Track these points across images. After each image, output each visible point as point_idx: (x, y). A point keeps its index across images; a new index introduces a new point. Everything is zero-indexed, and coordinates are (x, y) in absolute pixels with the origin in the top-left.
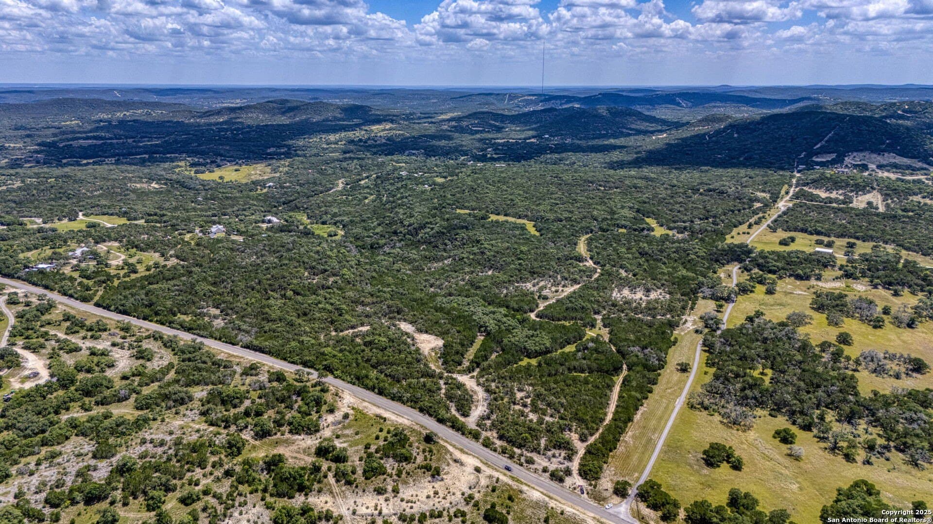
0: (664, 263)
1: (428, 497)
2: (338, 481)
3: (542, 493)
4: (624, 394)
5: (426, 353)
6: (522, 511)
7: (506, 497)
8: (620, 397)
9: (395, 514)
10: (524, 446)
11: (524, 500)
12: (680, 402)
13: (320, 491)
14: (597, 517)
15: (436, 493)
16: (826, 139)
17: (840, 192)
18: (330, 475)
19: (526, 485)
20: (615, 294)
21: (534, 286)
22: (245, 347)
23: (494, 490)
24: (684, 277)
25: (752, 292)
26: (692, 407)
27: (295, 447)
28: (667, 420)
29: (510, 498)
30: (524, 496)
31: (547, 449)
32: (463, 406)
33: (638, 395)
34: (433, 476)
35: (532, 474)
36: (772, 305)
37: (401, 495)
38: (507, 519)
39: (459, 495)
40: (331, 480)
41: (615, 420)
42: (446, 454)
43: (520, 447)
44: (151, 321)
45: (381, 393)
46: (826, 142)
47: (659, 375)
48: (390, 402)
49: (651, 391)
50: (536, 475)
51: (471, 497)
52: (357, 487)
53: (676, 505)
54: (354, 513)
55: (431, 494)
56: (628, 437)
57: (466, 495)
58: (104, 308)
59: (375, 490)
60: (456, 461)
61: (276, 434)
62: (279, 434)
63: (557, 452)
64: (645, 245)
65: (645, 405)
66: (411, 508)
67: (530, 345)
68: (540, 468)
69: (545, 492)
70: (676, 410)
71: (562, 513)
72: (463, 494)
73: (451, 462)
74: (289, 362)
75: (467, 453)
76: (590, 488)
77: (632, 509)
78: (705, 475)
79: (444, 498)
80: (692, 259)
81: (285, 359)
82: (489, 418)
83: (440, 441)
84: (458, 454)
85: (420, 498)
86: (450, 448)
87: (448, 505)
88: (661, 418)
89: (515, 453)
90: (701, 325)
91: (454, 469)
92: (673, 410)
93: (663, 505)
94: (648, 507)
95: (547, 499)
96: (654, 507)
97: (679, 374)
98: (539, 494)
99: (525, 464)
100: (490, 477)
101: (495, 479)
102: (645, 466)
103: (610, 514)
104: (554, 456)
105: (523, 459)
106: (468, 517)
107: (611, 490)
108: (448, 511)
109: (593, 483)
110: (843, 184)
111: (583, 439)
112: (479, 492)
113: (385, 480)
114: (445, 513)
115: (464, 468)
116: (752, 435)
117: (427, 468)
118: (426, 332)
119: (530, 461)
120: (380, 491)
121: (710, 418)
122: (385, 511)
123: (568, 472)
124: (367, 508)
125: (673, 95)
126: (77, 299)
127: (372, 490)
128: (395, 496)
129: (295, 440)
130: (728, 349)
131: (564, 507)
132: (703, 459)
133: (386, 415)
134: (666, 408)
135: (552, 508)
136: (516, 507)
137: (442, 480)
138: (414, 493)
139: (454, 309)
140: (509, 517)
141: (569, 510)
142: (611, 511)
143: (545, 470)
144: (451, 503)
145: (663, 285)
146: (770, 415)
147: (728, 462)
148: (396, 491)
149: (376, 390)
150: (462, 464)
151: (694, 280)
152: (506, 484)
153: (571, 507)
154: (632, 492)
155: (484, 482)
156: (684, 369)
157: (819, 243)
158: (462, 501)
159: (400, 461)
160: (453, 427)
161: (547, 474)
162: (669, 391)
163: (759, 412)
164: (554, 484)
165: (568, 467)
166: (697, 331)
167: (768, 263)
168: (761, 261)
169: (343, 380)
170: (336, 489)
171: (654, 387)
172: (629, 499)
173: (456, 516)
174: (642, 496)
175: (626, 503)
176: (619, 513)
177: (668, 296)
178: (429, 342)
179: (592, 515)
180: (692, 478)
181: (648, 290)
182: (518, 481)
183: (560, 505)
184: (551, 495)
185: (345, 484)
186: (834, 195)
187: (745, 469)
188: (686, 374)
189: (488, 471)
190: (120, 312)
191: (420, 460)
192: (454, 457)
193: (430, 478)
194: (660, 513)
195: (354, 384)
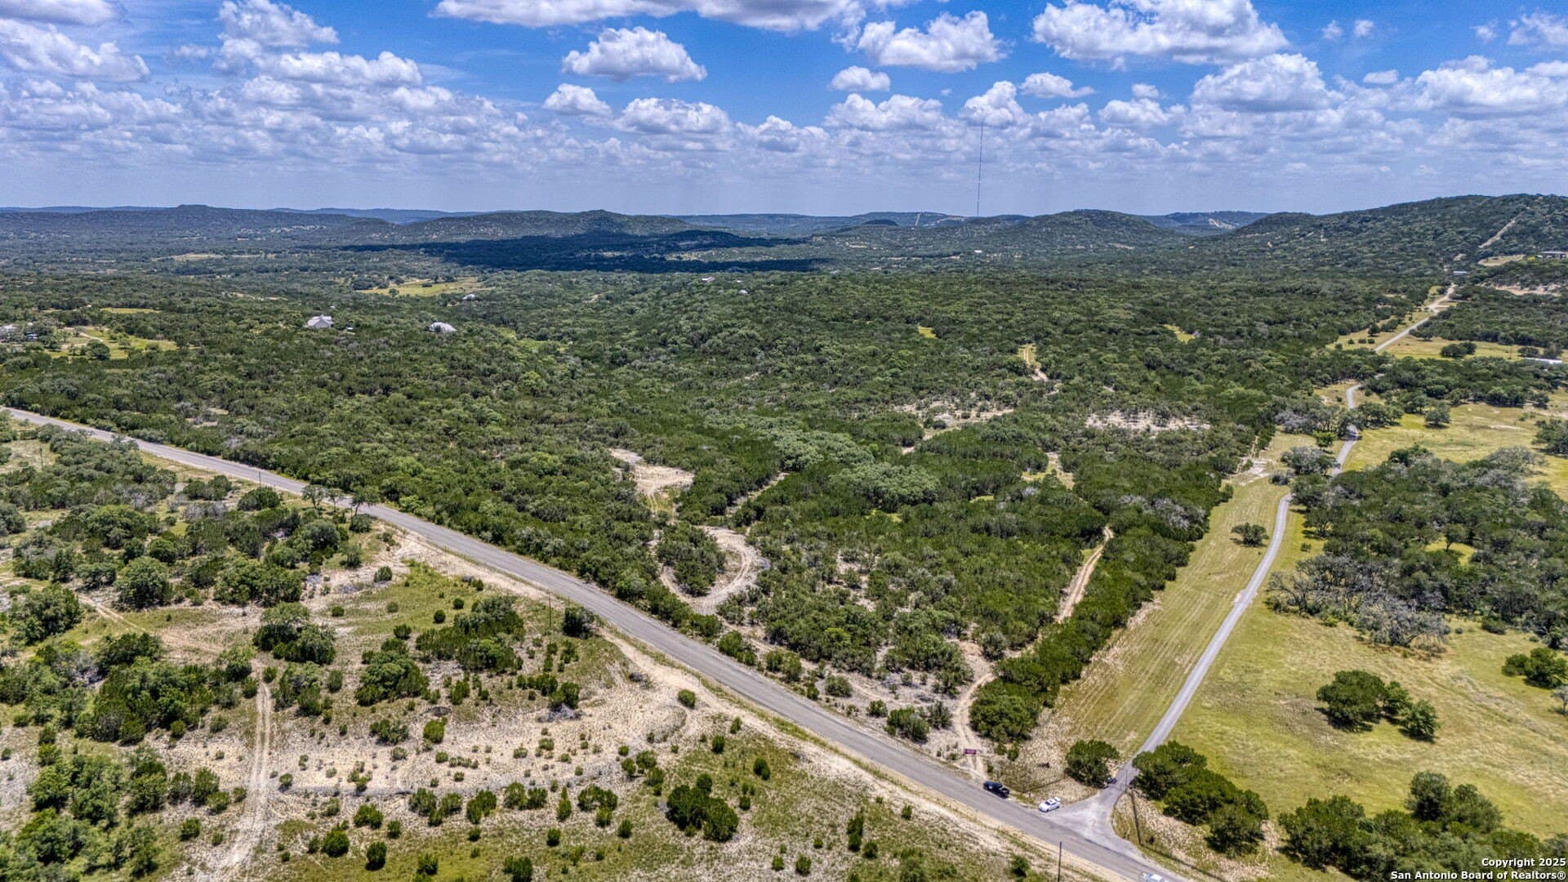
0: (1198, 378)
1: (519, 754)
2: (279, 706)
3: (857, 762)
4: (1105, 573)
5: (650, 492)
6: (789, 802)
7: (750, 764)
8: (1095, 578)
9: (403, 794)
10: (829, 658)
11: (803, 776)
12: (1246, 599)
13: (218, 728)
14: (1012, 830)
15: (546, 746)
16: (1501, 232)
17: (1553, 287)
18: (264, 690)
19: (816, 741)
20: (1092, 422)
21: (919, 408)
22: (230, 459)
23: (718, 749)
24: (1240, 397)
25: (1392, 424)
26: (1277, 607)
27: (211, 629)
28: (1214, 631)
29: (760, 770)
30: (804, 766)
31: (891, 666)
32: (693, 570)
33: (1140, 578)
34: (555, 708)
35: (840, 720)
36: (1446, 445)
37: (444, 747)
38: (736, 820)
39: (610, 753)
40: (264, 702)
41: (1080, 618)
42: (610, 660)
43: (820, 657)
45: (497, 540)
46: (1503, 236)
47: (1192, 549)
48: (515, 558)
49: (1172, 577)
50: (849, 722)
51: (646, 761)
52: (327, 721)
53: (1254, 807)
54: (286, 786)
55: (532, 748)
56: (1114, 655)
57: (632, 755)
59: (373, 733)
60: (633, 678)
61: (180, 600)
62: (187, 602)
63: (916, 677)
64: (1158, 350)
65: (1156, 601)
66: (459, 778)
67: (891, 486)
68: (863, 706)
69: (866, 761)
70: (1236, 613)
71: (907, 815)
72: (623, 752)
73: (618, 679)
75: (672, 665)
76: (998, 758)
77: (1118, 816)
78: (1330, 749)
79: (565, 759)
80: (1258, 373)
82: (753, 600)
83: (603, 632)
84: (643, 665)
85: (494, 756)
86: (628, 651)
87: (570, 775)
88: (1196, 626)
89: (799, 668)
90: (1284, 470)
91: (623, 696)
92: (1226, 614)
93: (1214, 805)
94: (1167, 812)
95: (868, 778)
96: (1189, 813)
97: (1239, 549)
98: (847, 763)
99: (822, 696)
100: (718, 718)
101: (729, 724)
102: (1157, 719)
103: (1052, 826)
104: (907, 683)
105: (820, 686)
106: (618, 811)
107: (1059, 767)
108: (564, 795)
109: (1009, 746)
110: (1557, 273)
111: (991, 653)
112: (675, 750)
113: (411, 708)
114: (553, 798)
115: (649, 694)
116: (1444, 668)
117: (545, 686)
118: (664, 463)
119: (839, 690)
120: (386, 735)
121: (1328, 630)
122: (377, 784)
123: (941, 720)
124: (331, 774)
127: (366, 731)
128: (428, 749)
129: (221, 616)
130: (1357, 503)
131: (914, 800)
132: (1322, 710)
133: (488, 578)
134: (1211, 607)
135: (879, 800)
136: (771, 794)
137: (578, 716)
138: (482, 744)
139: (736, 431)
140: (745, 818)
141: (928, 807)
142: (1052, 817)
143: (876, 711)
144: (579, 772)
145: (1196, 409)
146: (1486, 628)
147: (1393, 722)
148: (433, 737)
149: (488, 534)
150: (647, 685)
151: (1261, 400)
152: (759, 736)
153: (938, 802)
154: (1122, 771)
155: (695, 725)
156: (1253, 538)
157: (1529, 353)
158: (617, 768)
159: (478, 670)
160: (654, 610)
161: (883, 721)
162: (1218, 578)
163: (1455, 622)
164: (899, 746)
165: (940, 707)
166: (1276, 480)
167: (1423, 377)
168: (1407, 375)
169: (419, 515)
170: (265, 725)
171: (1179, 570)
172: (1112, 792)
173: (583, 806)
174: (1151, 784)
175: (1102, 800)
176: (1081, 823)
177: (1207, 426)
178: (664, 477)
179: (996, 823)
180: (1292, 752)
181: (1165, 416)
182: (796, 732)
183: (904, 795)
184: (883, 769)
185: (298, 714)
186: (1540, 291)
187: (1443, 738)
188: (1256, 550)
189: (717, 706)
191: (531, 669)
192: (632, 670)
193: (545, 712)
194: (1204, 830)
195: (440, 522)
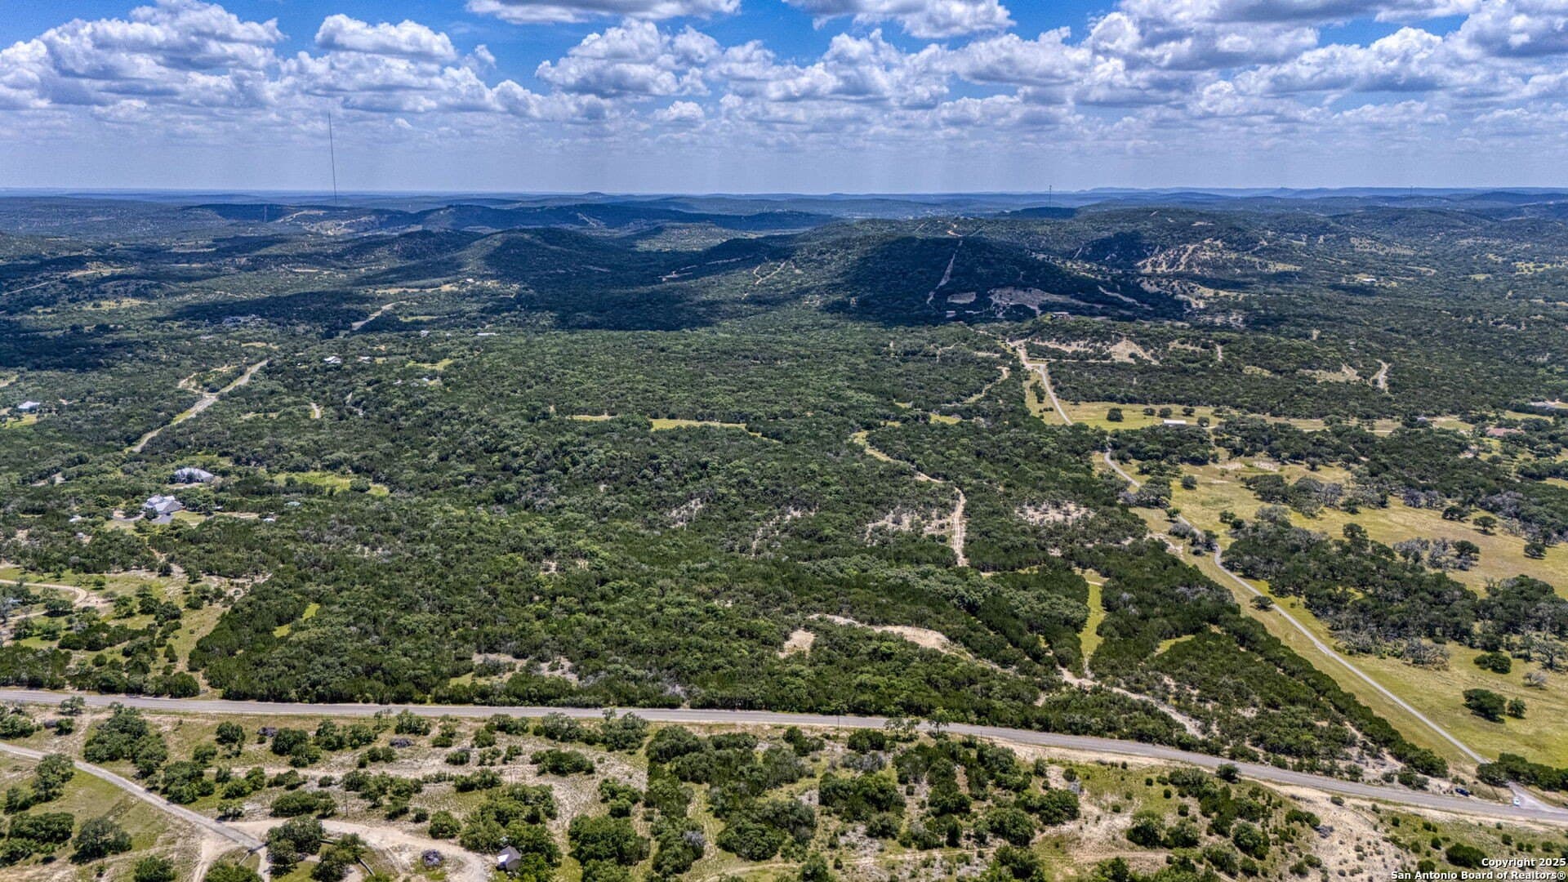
1: (1359, 858)
7: (1421, 827)
12: (1327, 650)
16: (948, 271)
20: (1026, 518)
21: (899, 523)
22: (702, 707)
24: (1075, 481)
25: (1170, 489)
26: (1346, 653)
27: (1092, 844)
35: (1384, 789)
36: (1215, 503)
37: (1326, 867)
39: (1383, 843)
42: (1272, 791)
44: (422, 702)
46: (952, 276)
48: (1078, 738)
50: (1391, 789)
52: (1265, 875)
55: (1354, 852)
58: (262, 699)
59: (1292, 872)
60: (1295, 798)
68: (1379, 777)
70: (1342, 661)
72: (1384, 840)
73: (1293, 801)
74: (825, 713)
75: (1283, 784)
79: (1378, 853)
81: (810, 710)
84: (1280, 789)
85: (1355, 863)
88: (1349, 676)
89: (1324, 767)
90: (1185, 543)
94: (1543, 789)
97: (1265, 613)
99: (1356, 778)
100: (1359, 807)
102: (1449, 741)
104: (1360, 757)
107: (1480, 782)
110: (1077, 333)
113: (1283, 852)
115: (1320, 805)
116: (1459, 672)
117: (1299, 818)
118: (886, 622)
119: (1356, 772)
120: (1300, 871)
125: (569, 208)
126: (157, 694)
127: (1287, 873)
128: (1326, 872)
129: (1074, 834)
132: (1476, 714)
137: (1331, 829)
138: (1336, 858)
142: (1525, 807)
143: (1388, 778)
144: (1395, 857)
145: (1063, 495)
146: (1437, 642)
148: (1313, 864)
149: (1036, 726)
150: (1308, 801)
155: (1366, 816)
156: (1264, 605)
157: (1151, 413)
159: (1254, 818)
162: (1292, 638)
166: (1194, 553)
168: (1126, 445)
169: (959, 721)
172: (1514, 787)
174: (1519, 778)
175: (1519, 792)
176: (1535, 806)
177: (1091, 511)
178: (919, 637)
181: (1057, 506)
185: (1247, 876)
186: (1077, 348)
187: (1525, 714)
188: (1275, 612)
190: (321, 699)
192: (1286, 794)
193: (1318, 832)
195: (984, 724)
